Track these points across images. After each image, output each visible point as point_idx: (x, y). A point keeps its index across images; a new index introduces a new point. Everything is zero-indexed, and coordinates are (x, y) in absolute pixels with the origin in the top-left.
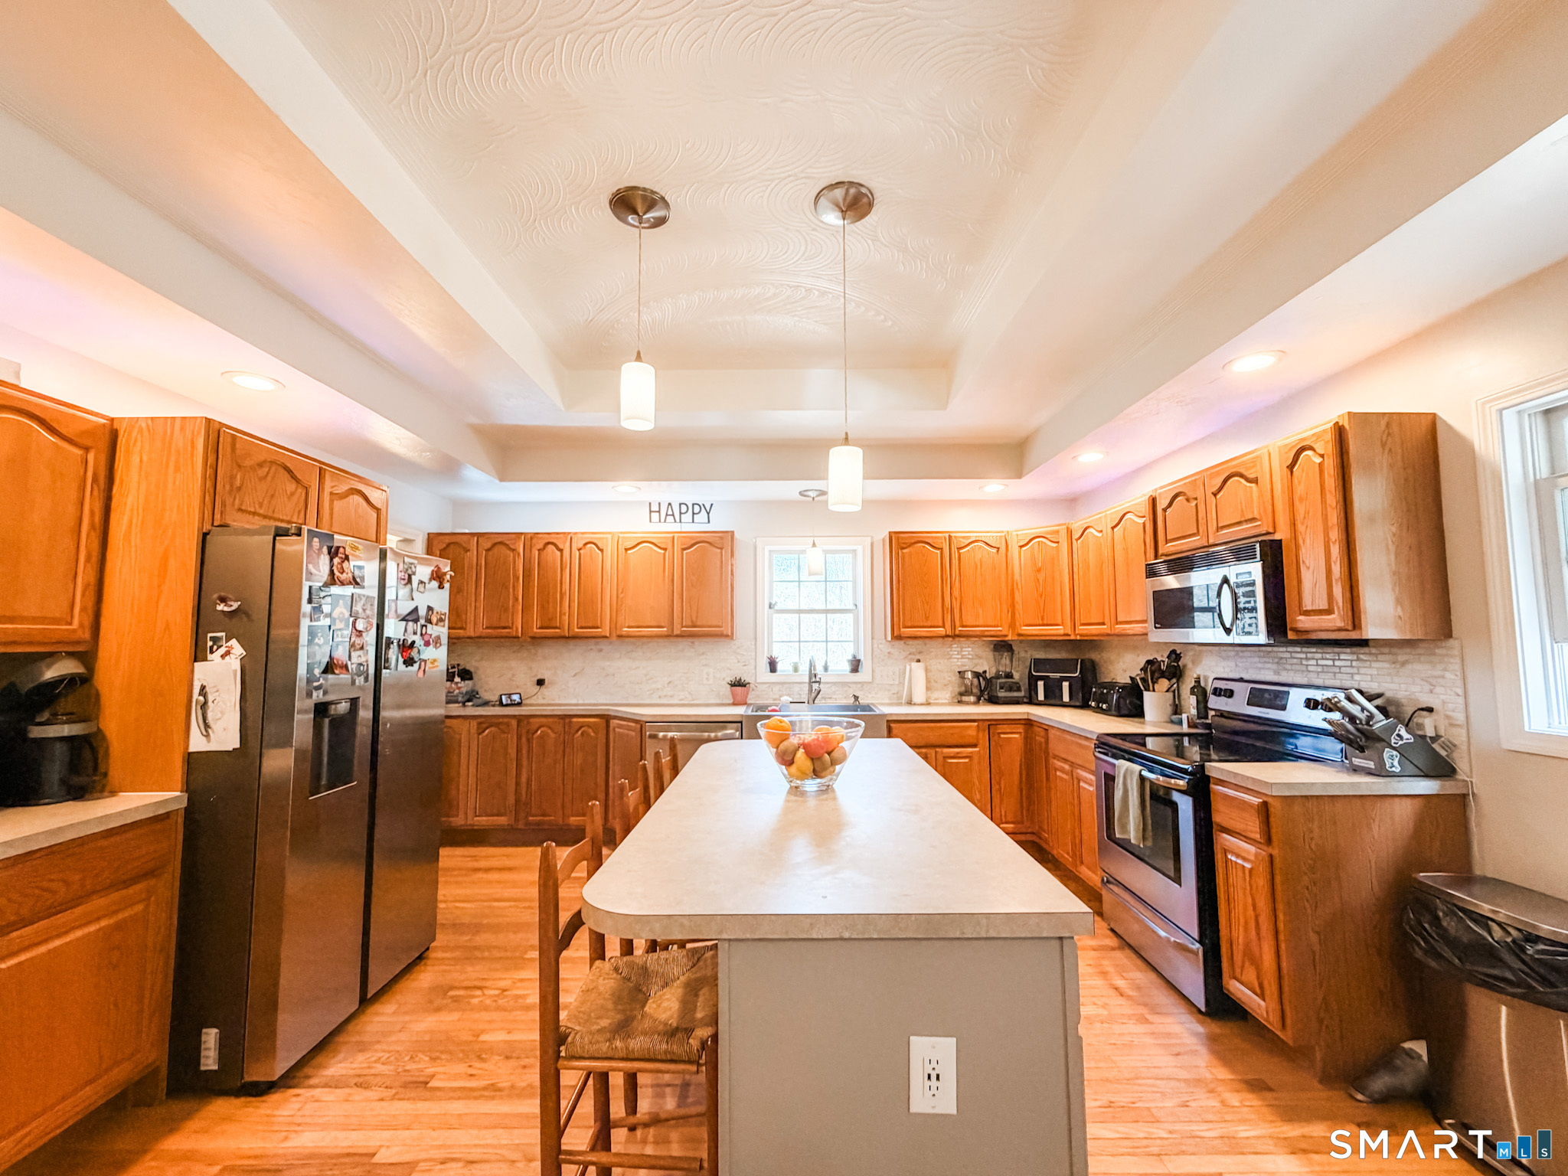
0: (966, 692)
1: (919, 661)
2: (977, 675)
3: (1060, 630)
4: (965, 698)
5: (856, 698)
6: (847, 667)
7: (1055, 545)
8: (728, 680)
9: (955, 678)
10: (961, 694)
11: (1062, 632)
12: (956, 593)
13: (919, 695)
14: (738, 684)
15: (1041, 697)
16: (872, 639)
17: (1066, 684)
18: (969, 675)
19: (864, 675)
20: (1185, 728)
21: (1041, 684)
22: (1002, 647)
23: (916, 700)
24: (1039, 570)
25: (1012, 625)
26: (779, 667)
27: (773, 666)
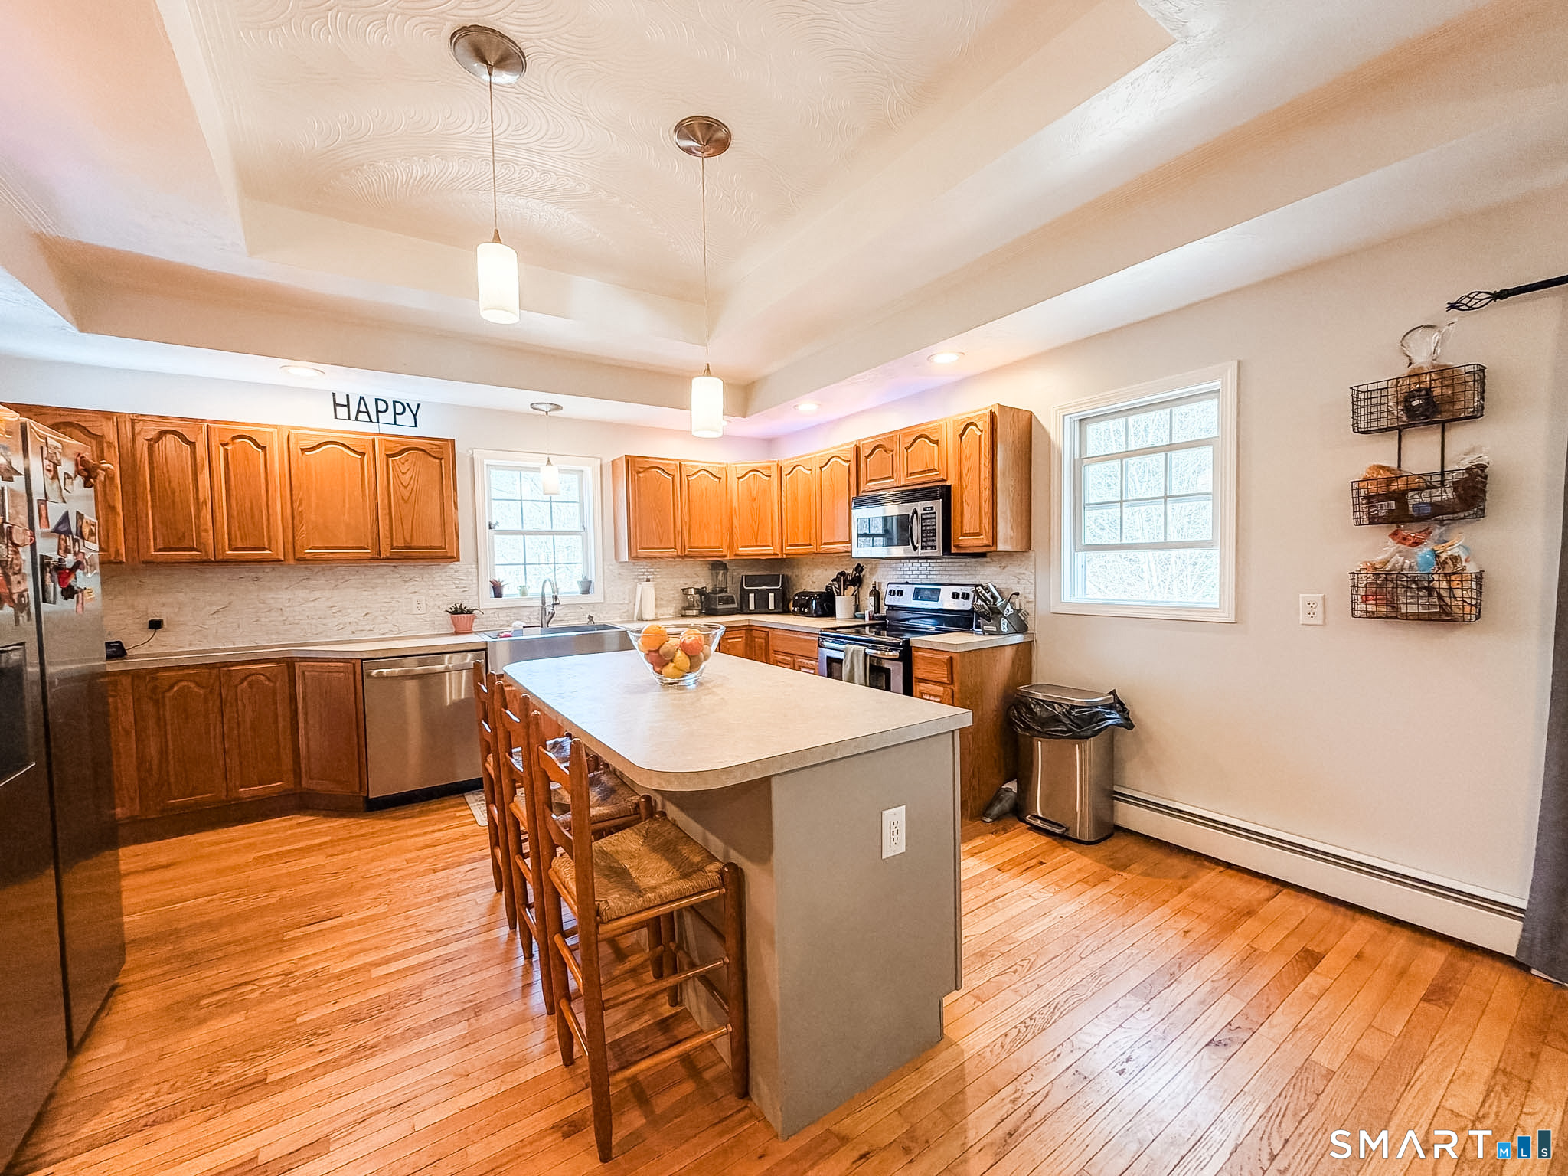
0: (690, 607)
1: (648, 580)
2: (698, 591)
3: (770, 550)
4: (689, 612)
5: (591, 618)
6: (578, 589)
7: (767, 478)
8: (448, 607)
9: (678, 596)
10: (685, 609)
11: (772, 552)
12: (686, 518)
13: (649, 613)
14: (457, 611)
15: (752, 607)
16: (603, 560)
17: (771, 595)
18: (692, 592)
19: (595, 596)
20: (867, 621)
21: (752, 596)
22: (717, 565)
23: (646, 617)
24: (754, 500)
25: (731, 547)
26: (505, 591)
27: (497, 590)
